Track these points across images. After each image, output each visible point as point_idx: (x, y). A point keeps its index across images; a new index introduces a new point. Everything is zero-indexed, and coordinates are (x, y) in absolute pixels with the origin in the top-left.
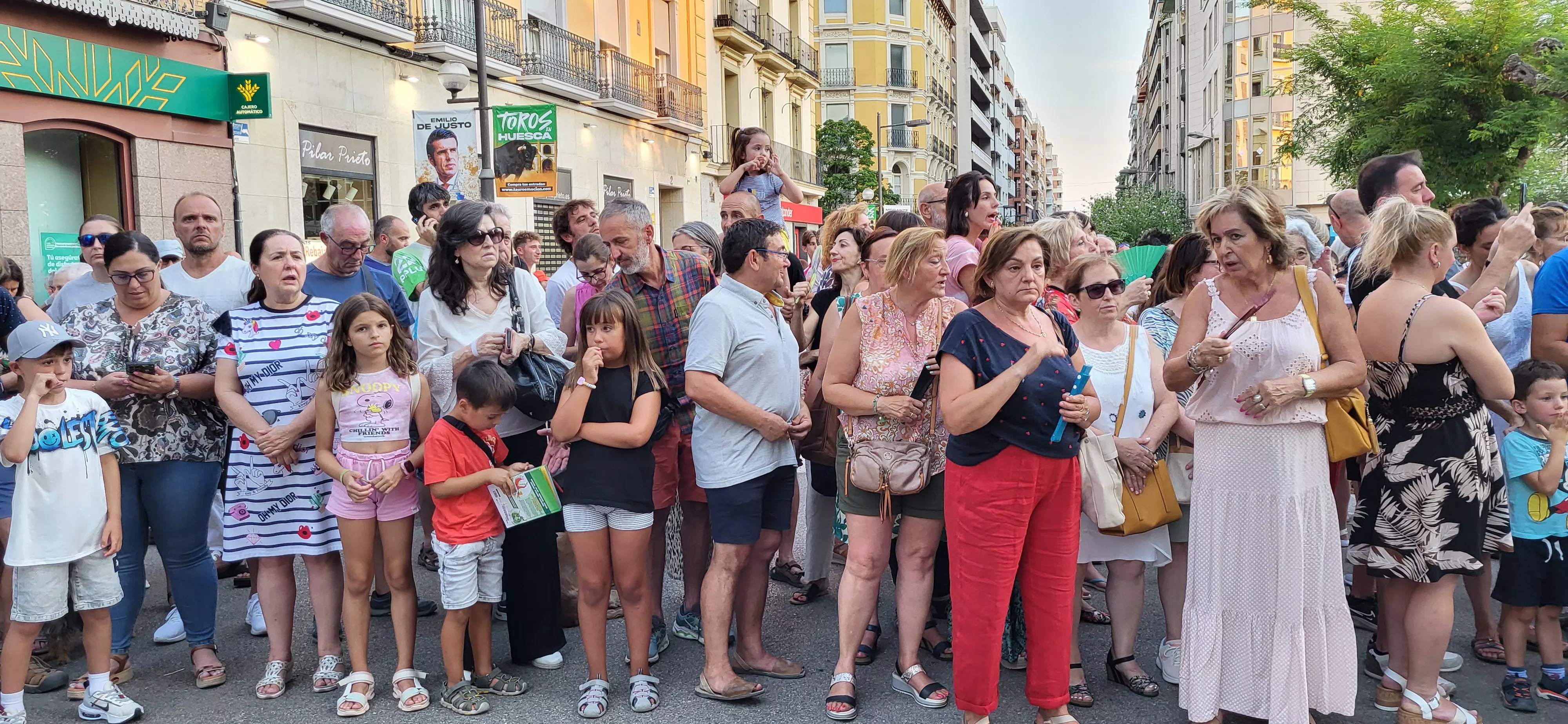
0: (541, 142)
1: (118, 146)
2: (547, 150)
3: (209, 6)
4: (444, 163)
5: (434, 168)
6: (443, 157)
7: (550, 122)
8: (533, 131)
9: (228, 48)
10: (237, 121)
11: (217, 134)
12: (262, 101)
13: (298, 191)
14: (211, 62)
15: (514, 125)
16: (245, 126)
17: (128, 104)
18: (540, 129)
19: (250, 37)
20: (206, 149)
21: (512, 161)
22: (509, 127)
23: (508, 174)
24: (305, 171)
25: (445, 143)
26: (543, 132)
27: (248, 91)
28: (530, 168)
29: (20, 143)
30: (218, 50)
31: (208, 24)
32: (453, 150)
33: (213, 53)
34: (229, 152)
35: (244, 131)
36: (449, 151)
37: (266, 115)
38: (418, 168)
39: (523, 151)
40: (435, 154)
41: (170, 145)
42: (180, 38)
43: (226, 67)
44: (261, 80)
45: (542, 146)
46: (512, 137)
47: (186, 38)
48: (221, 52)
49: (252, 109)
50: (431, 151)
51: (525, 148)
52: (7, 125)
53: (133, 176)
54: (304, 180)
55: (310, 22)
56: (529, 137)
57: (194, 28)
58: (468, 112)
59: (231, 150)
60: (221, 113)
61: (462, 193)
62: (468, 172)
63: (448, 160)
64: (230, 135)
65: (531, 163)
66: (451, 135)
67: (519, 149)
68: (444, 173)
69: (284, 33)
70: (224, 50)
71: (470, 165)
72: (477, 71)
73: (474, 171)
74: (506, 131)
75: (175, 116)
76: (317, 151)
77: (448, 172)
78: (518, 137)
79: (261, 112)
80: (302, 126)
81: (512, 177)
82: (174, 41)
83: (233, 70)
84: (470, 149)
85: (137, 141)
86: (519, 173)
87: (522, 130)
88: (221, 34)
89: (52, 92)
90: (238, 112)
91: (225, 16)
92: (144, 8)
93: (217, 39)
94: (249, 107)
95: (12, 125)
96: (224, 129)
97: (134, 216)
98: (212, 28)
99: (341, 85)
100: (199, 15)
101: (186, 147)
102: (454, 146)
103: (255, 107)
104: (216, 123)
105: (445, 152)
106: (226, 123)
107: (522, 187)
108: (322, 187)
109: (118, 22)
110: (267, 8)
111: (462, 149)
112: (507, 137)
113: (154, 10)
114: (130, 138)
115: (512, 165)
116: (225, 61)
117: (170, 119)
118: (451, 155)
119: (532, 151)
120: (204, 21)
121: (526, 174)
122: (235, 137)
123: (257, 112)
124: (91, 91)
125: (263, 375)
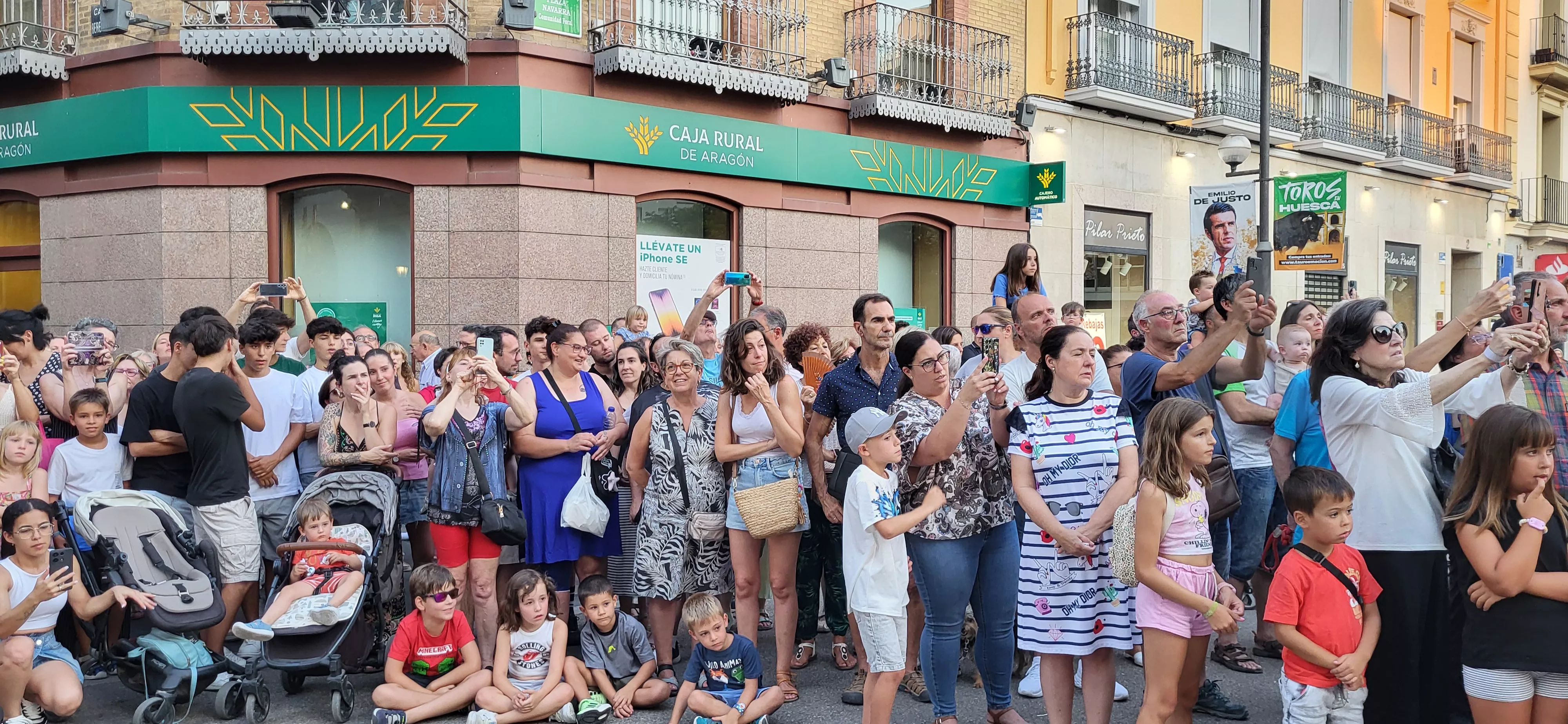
0: (1329, 212)
1: (942, 233)
2: (1335, 220)
3: (1019, 106)
4: (1222, 236)
5: (1211, 242)
6: (1220, 230)
7: (1339, 190)
8: (1320, 201)
9: (1031, 141)
10: (1035, 206)
11: (1017, 218)
12: (1058, 187)
13: (1080, 267)
14: (1016, 155)
15: (1298, 195)
16: (1040, 211)
17: (953, 197)
18: (1328, 198)
19: (1048, 130)
20: (1008, 233)
21: (1295, 232)
22: (1292, 198)
23: (1289, 247)
24: (1087, 248)
25: (1222, 217)
26: (1331, 201)
27: (1046, 179)
28: (1315, 240)
29: (876, 235)
30: (1022, 144)
31: (1018, 122)
32: (1231, 223)
33: (1019, 147)
34: (1026, 234)
35: (1039, 215)
36: (1227, 225)
37: (1060, 200)
38: (1194, 243)
39: (1308, 221)
40: (1213, 228)
41: (981, 230)
42: (996, 137)
43: (1028, 160)
44: (1058, 168)
45: (1329, 216)
46: (1296, 207)
47: (1001, 136)
48: (1025, 145)
49: (1049, 195)
50: (1209, 226)
51: (1310, 218)
52: (868, 220)
53: (952, 259)
54: (1086, 257)
55: (1098, 109)
56: (1314, 207)
57: (1006, 126)
58: (1248, 184)
59: (1028, 232)
60: (1022, 200)
61: (1240, 267)
62: (1247, 245)
63: (1226, 233)
64: (1028, 219)
65: (1317, 234)
66: (1230, 208)
67: (1304, 220)
68: (1222, 247)
69: (1077, 122)
70: (1028, 143)
71: (1249, 237)
72: (1262, 144)
73: (1252, 244)
74: (1290, 202)
75: (986, 205)
76: (1099, 229)
77: (1225, 246)
78: (1303, 207)
79: (1056, 197)
80: (1087, 207)
81: (1294, 249)
82: (990, 139)
83: (1034, 161)
84: (1250, 222)
85: (957, 228)
86: (1301, 245)
87: (1307, 201)
88: (1026, 129)
89: (900, 191)
90: (1036, 198)
91: (1032, 113)
92: (971, 114)
93: (1023, 134)
94: (1046, 193)
95: (871, 220)
96: (1023, 213)
97: (951, 293)
98: (1019, 125)
99: (1124, 166)
100: (1011, 114)
101: (994, 231)
102: (1233, 220)
103: (1051, 192)
104: (1018, 208)
105: (1223, 225)
106: (1024, 209)
107: (1306, 259)
108: (1101, 262)
109: (952, 128)
110: (1065, 101)
111: (1240, 222)
112: (1291, 208)
113: (978, 115)
114: (951, 225)
115: (1294, 236)
116: (1028, 153)
117: (982, 207)
118: (1229, 228)
119: (1317, 221)
120: (1014, 119)
121: (1310, 246)
122: (1032, 220)
123: (1052, 197)
124: (927, 189)
125: (1062, 468)
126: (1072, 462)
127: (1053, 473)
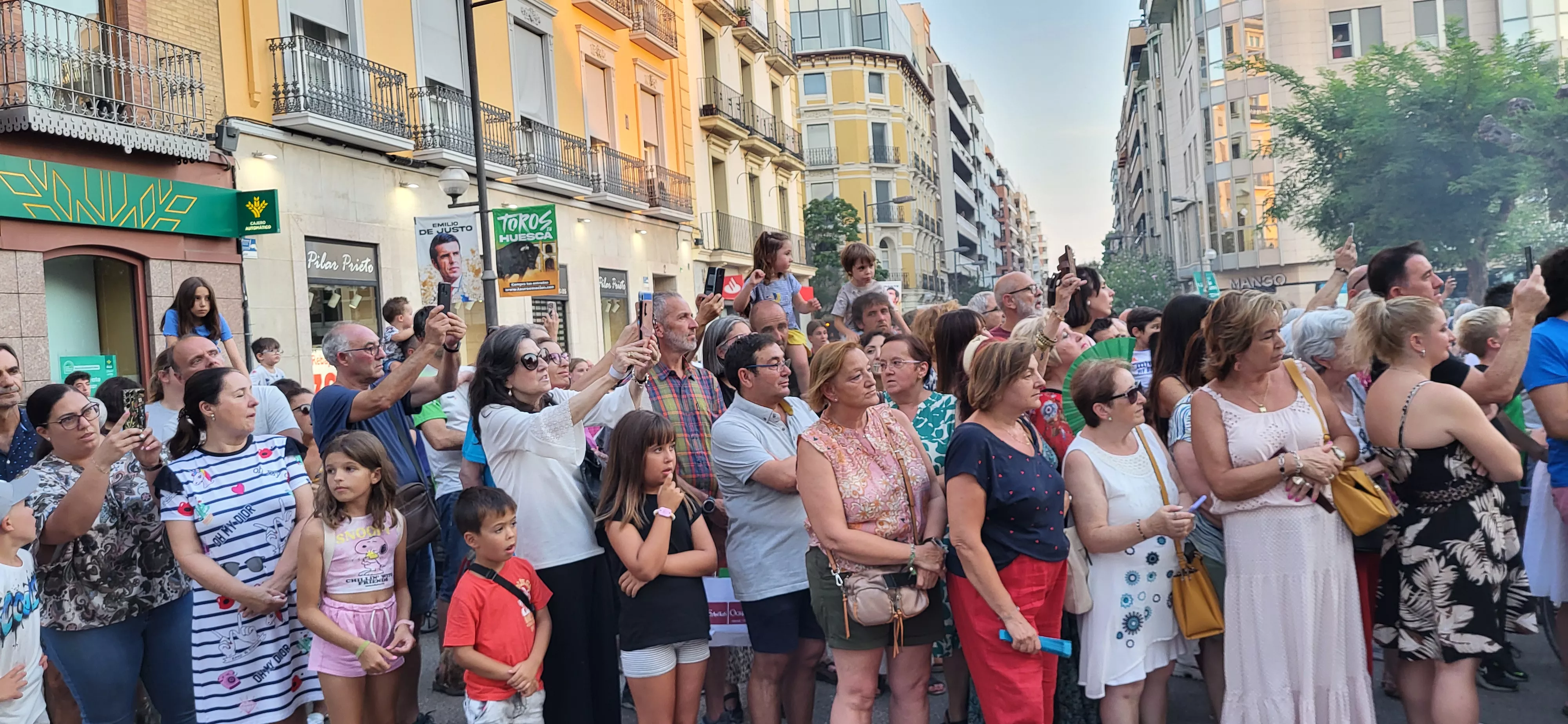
0: (543, 241)
1: (133, 268)
2: (549, 249)
3: (219, 128)
4: (448, 266)
5: (438, 272)
6: (446, 260)
7: (550, 221)
8: (534, 232)
9: (237, 167)
10: (247, 237)
11: (227, 251)
12: (271, 216)
13: (305, 300)
14: (221, 181)
15: (515, 226)
16: (253, 242)
17: (143, 227)
18: (542, 229)
19: (256, 156)
20: (217, 266)
21: (515, 261)
22: (510, 229)
23: (511, 274)
24: (310, 281)
25: (447, 247)
26: (544, 231)
27: (257, 208)
28: (534, 268)
29: (40, 271)
30: (226, 170)
31: (218, 145)
32: (455, 253)
33: (222, 173)
34: (238, 267)
35: (253, 246)
36: (452, 255)
37: (274, 230)
38: (422, 273)
39: (525, 251)
40: (438, 258)
41: (183, 264)
42: (192, 161)
43: (234, 186)
44: (269, 196)
45: (544, 245)
46: (514, 238)
47: (197, 160)
48: (229, 172)
49: (262, 225)
50: (435, 256)
51: (528, 248)
52: (28, 254)
53: (148, 297)
54: (311, 290)
55: (313, 136)
56: (530, 237)
57: (205, 150)
58: (469, 215)
59: (241, 265)
60: (230, 230)
61: (467, 295)
62: (472, 274)
63: (452, 263)
64: (239, 251)
65: (535, 262)
66: (454, 239)
67: (522, 249)
68: (448, 277)
69: (288, 149)
70: (233, 169)
71: (474, 267)
72: (478, 176)
73: (477, 273)
74: (508, 232)
75: (187, 236)
76: (323, 261)
77: (452, 275)
78: (520, 238)
79: (269, 227)
80: (308, 238)
81: (515, 277)
82: (185, 163)
83: (241, 187)
84: (473, 252)
85: (151, 262)
86: (522, 273)
87: (523, 231)
88: (230, 154)
89: (71, 220)
90: (247, 229)
91: (234, 137)
92: (158, 135)
93: (226, 159)
94: (258, 223)
95: (32, 254)
96: (233, 245)
97: (148, 335)
98: (220, 149)
99: (345, 196)
100: (209, 137)
101: (198, 265)
102: (457, 250)
103: (264, 222)
104: (226, 240)
105: (448, 255)
106: (234, 240)
107: (526, 286)
108: (328, 295)
109: (134, 149)
110: (273, 126)
111: (465, 252)
112: (509, 239)
113: (167, 136)
114: (144, 260)
115: (515, 265)
116: (234, 179)
117: (182, 239)
118: (454, 258)
119: (535, 251)
120: (214, 142)
121: (529, 273)
122: (244, 252)
123: (266, 227)
124: (107, 217)
125: (235, 523)
126: (246, 514)
127: (226, 530)
